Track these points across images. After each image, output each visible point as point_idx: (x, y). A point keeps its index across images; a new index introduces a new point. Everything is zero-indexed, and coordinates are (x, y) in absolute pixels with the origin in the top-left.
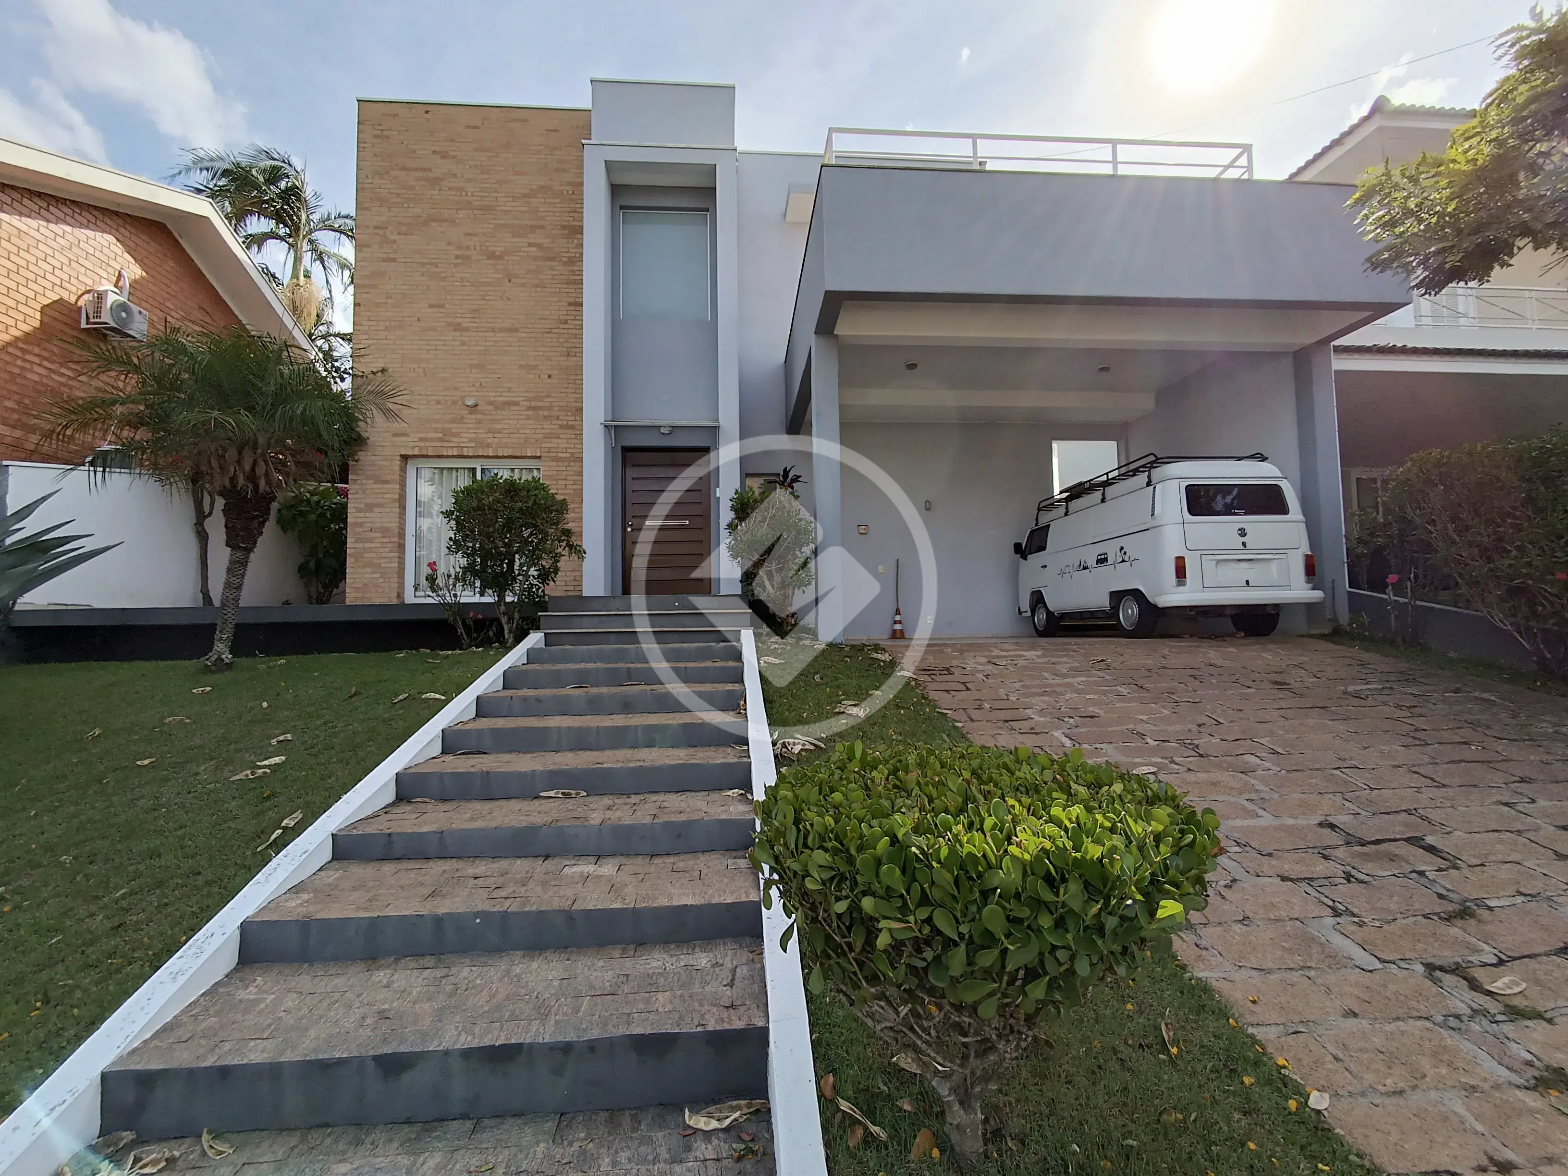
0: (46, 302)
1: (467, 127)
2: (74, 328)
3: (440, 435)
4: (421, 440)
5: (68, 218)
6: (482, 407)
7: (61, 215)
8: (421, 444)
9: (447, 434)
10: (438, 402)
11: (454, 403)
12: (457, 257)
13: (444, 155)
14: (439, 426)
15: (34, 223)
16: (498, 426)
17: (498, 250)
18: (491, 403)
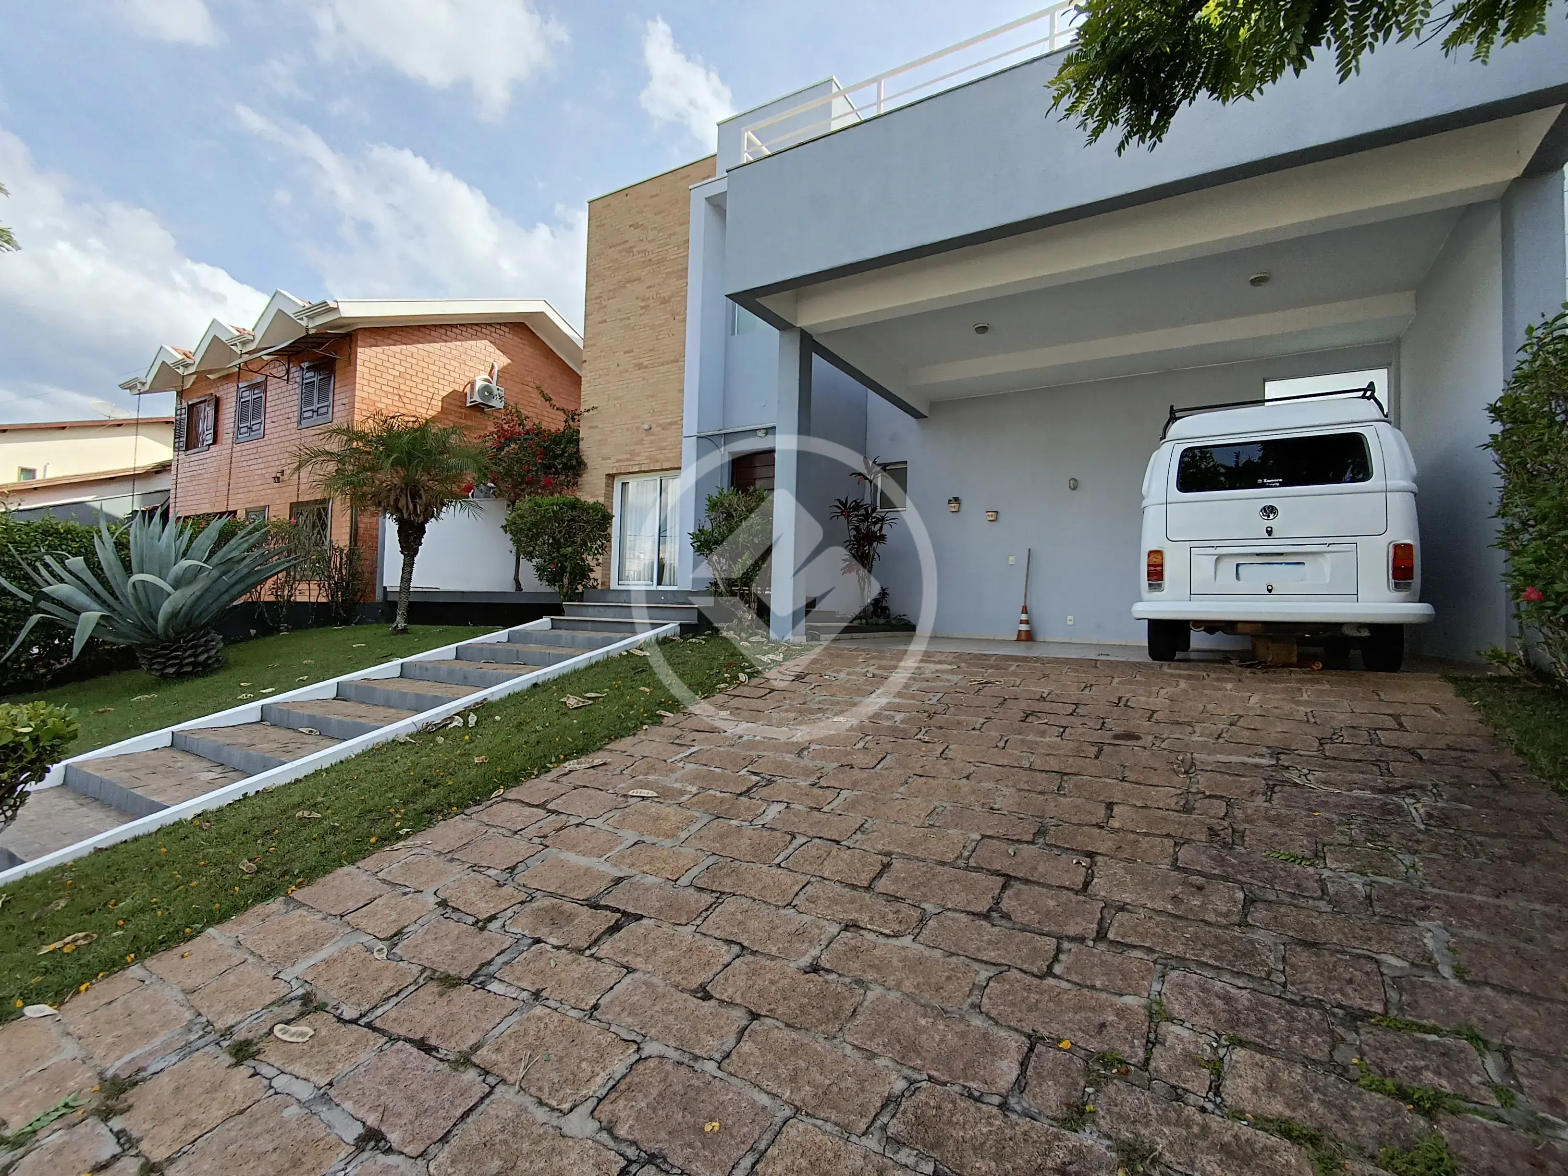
0: (445, 394)
1: (652, 197)
2: (461, 407)
3: (628, 456)
4: (618, 461)
5: (459, 337)
6: (655, 429)
7: (454, 335)
8: (617, 464)
9: (633, 454)
10: (628, 430)
11: (638, 428)
12: (642, 308)
13: (635, 226)
14: (627, 448)
15: (437, 345)
16: (664, 444)
17: (666, 295)
18: (659, 425)
